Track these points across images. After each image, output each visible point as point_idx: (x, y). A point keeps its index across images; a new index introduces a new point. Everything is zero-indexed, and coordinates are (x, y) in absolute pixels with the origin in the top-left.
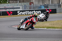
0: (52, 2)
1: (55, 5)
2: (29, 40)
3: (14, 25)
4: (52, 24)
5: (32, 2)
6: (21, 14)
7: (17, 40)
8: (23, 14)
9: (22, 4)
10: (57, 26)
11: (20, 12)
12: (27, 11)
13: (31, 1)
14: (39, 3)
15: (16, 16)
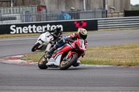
0: (87, 5)
1: (94, 12)
5: (42, 4)
6: (19, 33)
7: (9, 90)
8: (23, 33)
9: (21, 10)
10: (100, 59)
11: (15, 28)
12: (32, 25)
13: (40, 2)
14: (58, 8)
15: (6, 35)
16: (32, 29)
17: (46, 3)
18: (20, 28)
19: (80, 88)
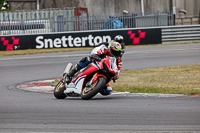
0: (147, 7)
1: (157, 17)
2: (74, 130)
3: (24, 83)
4: (147, 78)
5: (81, 5)
6: (49, 47)
7: (34, 130)
8: (54, 47)
9: (51, 15)
10: (165, 86)
12: (67, 35)
13: (78, 3)
14: (105, 11)
15: (30, 51)
16: (67, 42)
17: (87, 4)
18: (50, 40)
19: (136, 127)
